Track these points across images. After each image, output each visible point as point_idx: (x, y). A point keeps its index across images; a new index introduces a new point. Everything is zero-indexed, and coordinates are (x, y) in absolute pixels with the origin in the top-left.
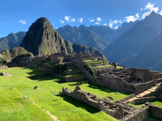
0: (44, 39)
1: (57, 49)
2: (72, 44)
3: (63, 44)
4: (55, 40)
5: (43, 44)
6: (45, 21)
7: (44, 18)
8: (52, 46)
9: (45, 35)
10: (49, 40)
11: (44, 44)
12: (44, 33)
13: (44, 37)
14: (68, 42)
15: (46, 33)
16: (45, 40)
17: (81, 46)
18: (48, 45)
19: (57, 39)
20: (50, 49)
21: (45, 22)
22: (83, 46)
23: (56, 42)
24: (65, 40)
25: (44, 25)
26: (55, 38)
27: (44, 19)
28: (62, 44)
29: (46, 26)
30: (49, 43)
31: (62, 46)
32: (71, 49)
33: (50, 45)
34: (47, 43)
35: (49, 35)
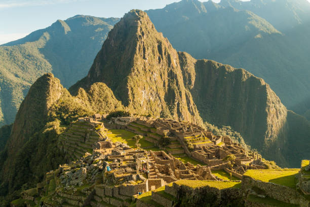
0: (137, 59)
1: (161, 78)
2: (195, 61)
3: (175, 65)
4: (159, 58)
5: (136, 71)
6: (139, 19)
7: (138, 11)
8: (152, 73)
9: (139, 50)
10: (147, 61)
11: (138, 70)
12: (138, 46)
13: (138, 56)
14: (186, 58)
15: (142, 47)
16: (139, 62)
17: (216, 65)
18: (145, 70)
19: (162, 55)
20: (148, 79)
21: (141, 22)
22: (222, 65)
23: (159, 62)
24: (180, 52)
25: (139, 29)
26: (158, 54)
27: (138, 14)
28: (173, 68)
29: (141, 29)
30: (147, 67)
31: (171, 71)
32: (192, 74)
33: (147, 70)
34: (142, 66)
35: (146, 50)
